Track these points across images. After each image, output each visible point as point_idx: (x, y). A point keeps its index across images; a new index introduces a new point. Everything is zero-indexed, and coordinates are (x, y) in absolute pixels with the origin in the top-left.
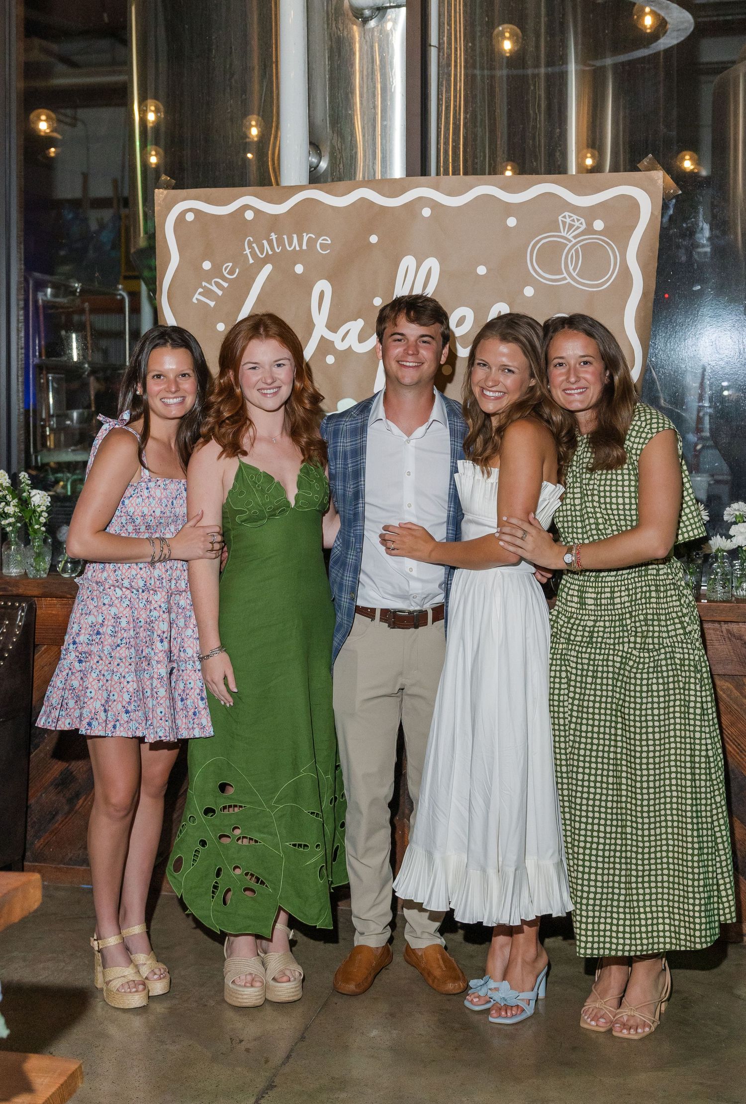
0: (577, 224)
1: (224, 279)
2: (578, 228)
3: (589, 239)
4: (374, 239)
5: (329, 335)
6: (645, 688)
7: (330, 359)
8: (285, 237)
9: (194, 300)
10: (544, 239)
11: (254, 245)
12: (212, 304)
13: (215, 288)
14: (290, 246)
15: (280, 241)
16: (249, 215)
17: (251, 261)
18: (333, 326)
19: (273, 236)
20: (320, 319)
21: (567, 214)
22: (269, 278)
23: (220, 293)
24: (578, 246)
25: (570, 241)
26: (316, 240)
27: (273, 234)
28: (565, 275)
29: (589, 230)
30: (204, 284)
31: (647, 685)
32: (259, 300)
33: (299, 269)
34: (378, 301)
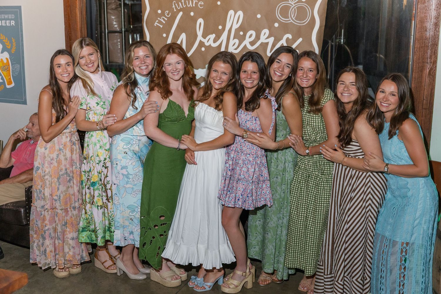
1: (166, 17)
3: (299, 4)
4: (219, 3)
5: (203, 40)
6: (322, 188)
7: (203, 49)
8: (187, 1)
9: (155, 25)
10: (283, 4)
11: (176, 4)
12: (161, 26)
13: (162, 20)
14: (189, 5)
15: (185, 3)
17: (175, 10)
18: (204, 36)
19: (183, 1)
20: (200, 33)
22: (181, 17)
23: (164, 22)
24: (295, 7)
25: (292, 5)
26: (198, 3)
28: (290, 19)
29: (300, 1)
31: (323, 187)
32: (178, 25)
33: (192, 14)
34: (220, 27)
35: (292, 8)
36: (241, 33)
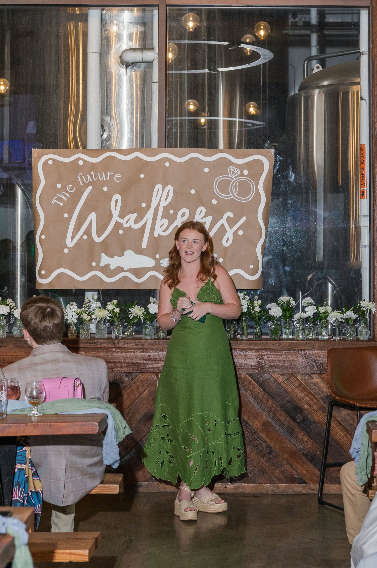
0: (236, 172)
1: (68, 192)
2: (237, 173)
3: (241, 179)
4: (142, 176)
5: (120, 220)
7: (121, 232)
8: (99, 173)
9: (53, 202)
10: (221, 178)
11: (83, 177)
12: (62, 204)
13: (63, 197)
14: (101, 177)
15: (96, 175)
16: (81, 163)
17: (81, 184)
18: (122, 216)
19: (93, 173)
20: (116, 212)
21: (231, 167)
22: (90, 193)
23: (65, 199)
24: (237, 182)
25: (233, 179)
26: (114, 175)
27: (92, 172)
28: (231, 194)
29: (242, 174)
30: (57, 195)
32: (85, 203)
33: (105, 189)
34: (144, 205)
35: (232, 182)
36: (171, 212)
